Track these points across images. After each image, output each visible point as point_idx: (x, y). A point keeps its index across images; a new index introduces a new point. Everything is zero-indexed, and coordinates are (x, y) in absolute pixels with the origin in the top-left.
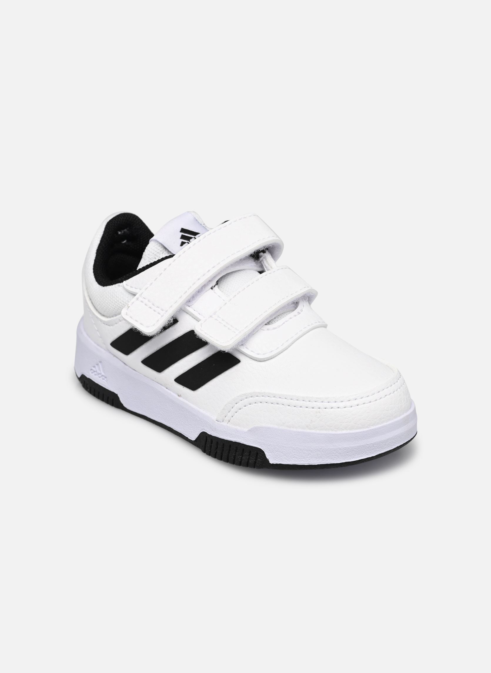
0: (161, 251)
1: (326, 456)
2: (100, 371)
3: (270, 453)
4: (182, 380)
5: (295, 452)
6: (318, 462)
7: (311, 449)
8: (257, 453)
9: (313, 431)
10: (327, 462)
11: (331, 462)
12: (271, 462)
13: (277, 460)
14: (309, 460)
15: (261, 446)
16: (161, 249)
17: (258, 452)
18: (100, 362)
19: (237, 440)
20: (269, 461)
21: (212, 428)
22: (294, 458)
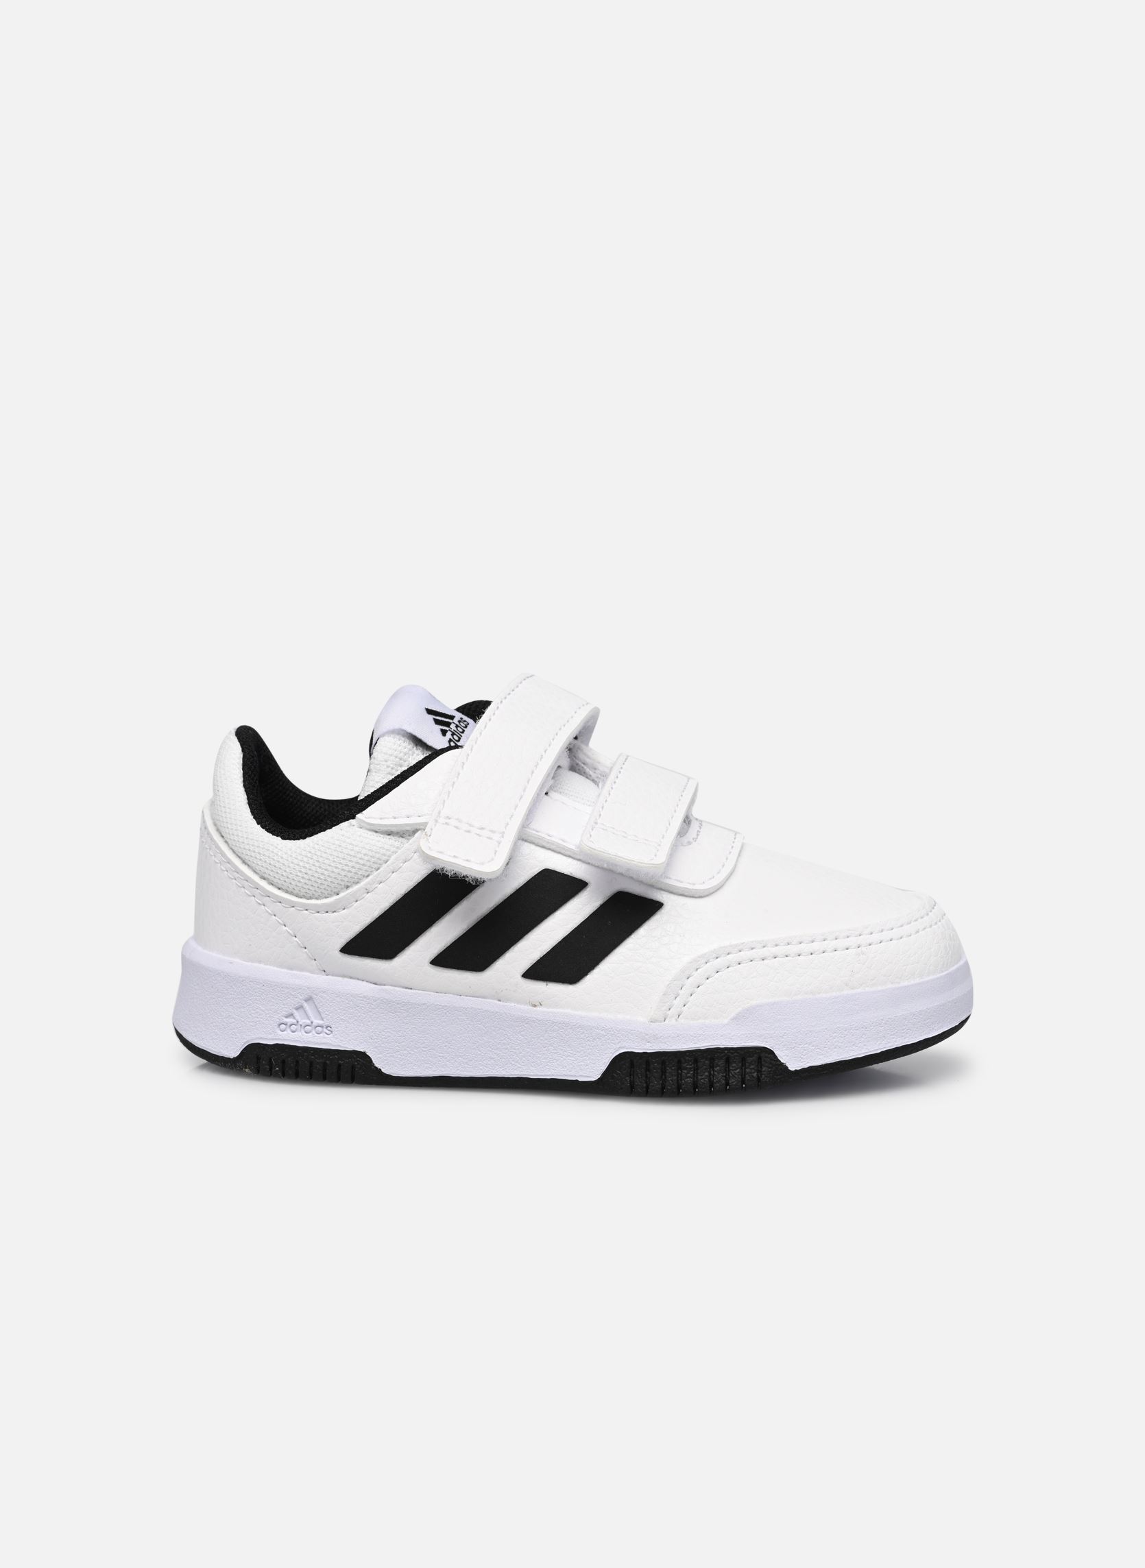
0: (410, 750)
1: (892, 1033)
2: (308, 1018)
3: (786, 1050)
4: (540, 971)
5: (835, 1036)
6: (880, 1047)
7: (865, 1024)
8: (760, 1058)
9: (859, 990)
10: (896, 1044)
11: (902, 1043)
12: (792, 1067)
13: (802, 1060)
14: (865, 1047)
15: (766, 1042)
16: (407, 746)
17: (762, 1055)
18: (309, 999)
19: (710, 1044)
20: (787, 1067)
21: (647, 1037)
22: (835, 1049)
